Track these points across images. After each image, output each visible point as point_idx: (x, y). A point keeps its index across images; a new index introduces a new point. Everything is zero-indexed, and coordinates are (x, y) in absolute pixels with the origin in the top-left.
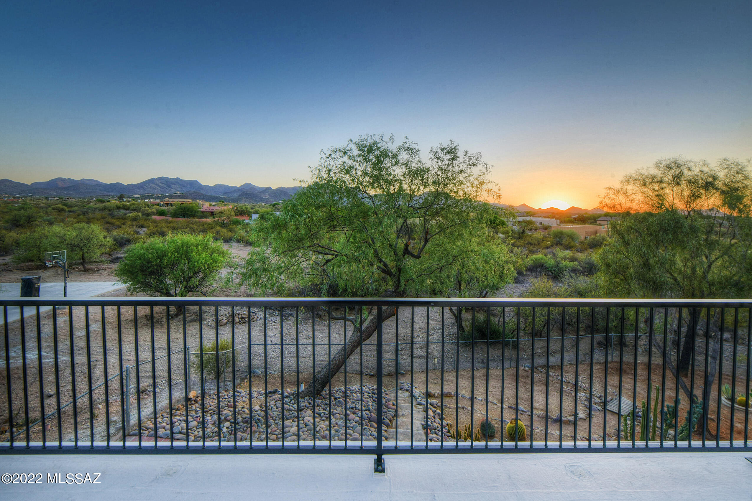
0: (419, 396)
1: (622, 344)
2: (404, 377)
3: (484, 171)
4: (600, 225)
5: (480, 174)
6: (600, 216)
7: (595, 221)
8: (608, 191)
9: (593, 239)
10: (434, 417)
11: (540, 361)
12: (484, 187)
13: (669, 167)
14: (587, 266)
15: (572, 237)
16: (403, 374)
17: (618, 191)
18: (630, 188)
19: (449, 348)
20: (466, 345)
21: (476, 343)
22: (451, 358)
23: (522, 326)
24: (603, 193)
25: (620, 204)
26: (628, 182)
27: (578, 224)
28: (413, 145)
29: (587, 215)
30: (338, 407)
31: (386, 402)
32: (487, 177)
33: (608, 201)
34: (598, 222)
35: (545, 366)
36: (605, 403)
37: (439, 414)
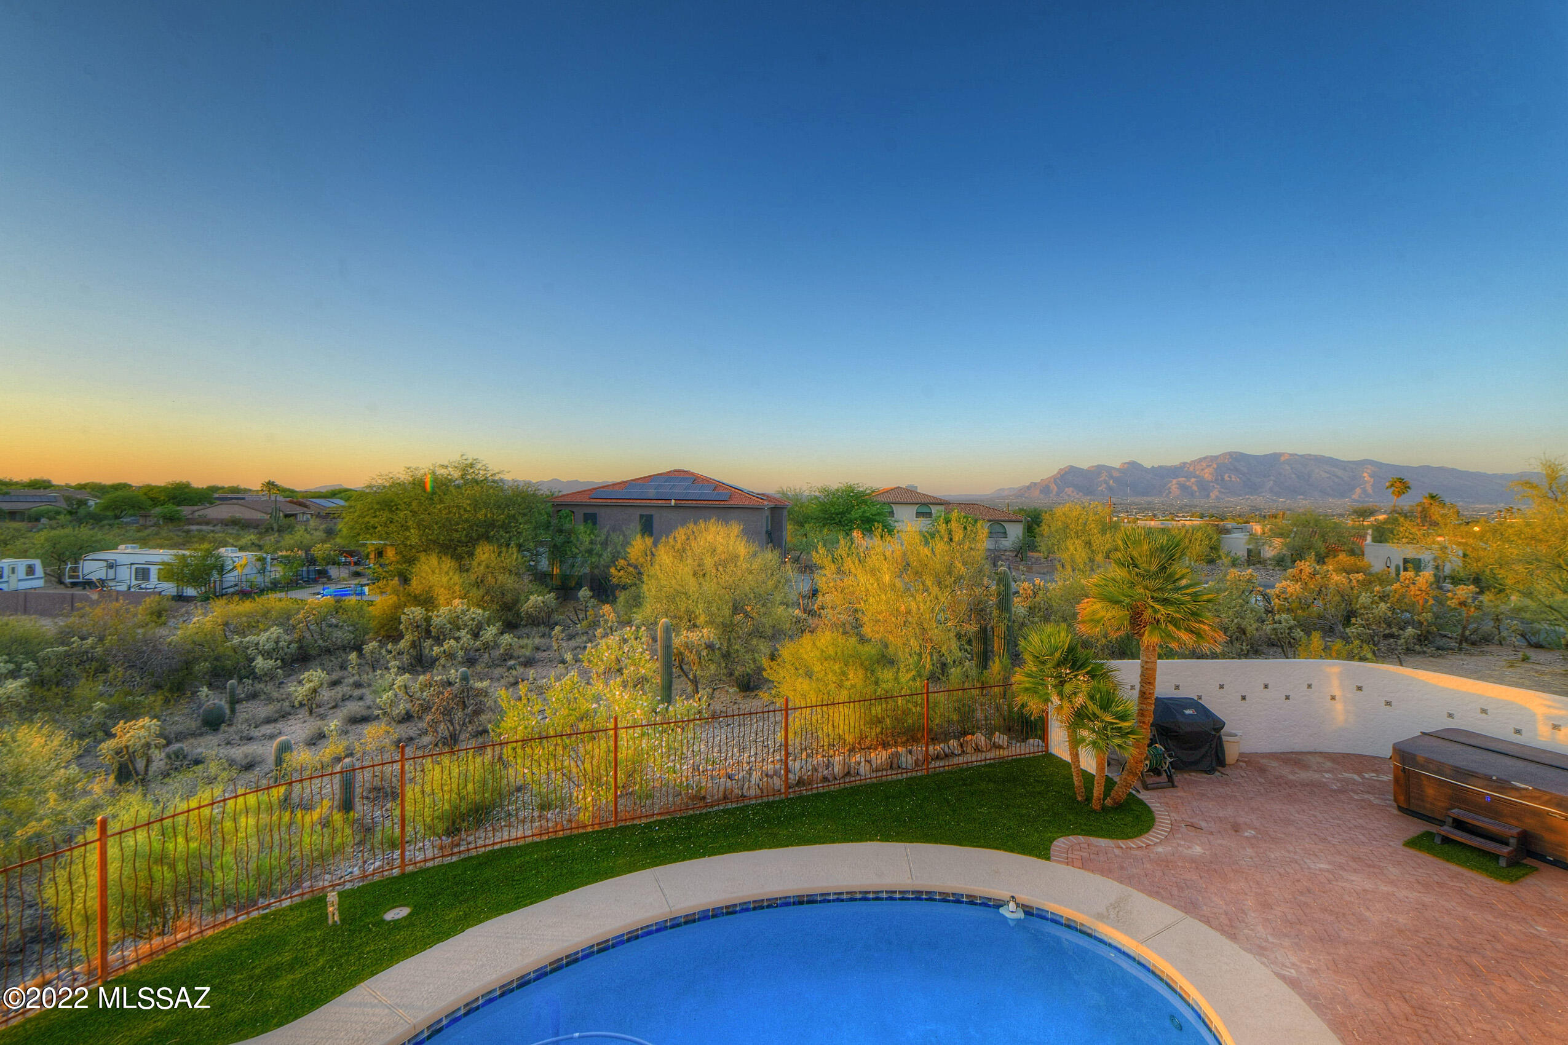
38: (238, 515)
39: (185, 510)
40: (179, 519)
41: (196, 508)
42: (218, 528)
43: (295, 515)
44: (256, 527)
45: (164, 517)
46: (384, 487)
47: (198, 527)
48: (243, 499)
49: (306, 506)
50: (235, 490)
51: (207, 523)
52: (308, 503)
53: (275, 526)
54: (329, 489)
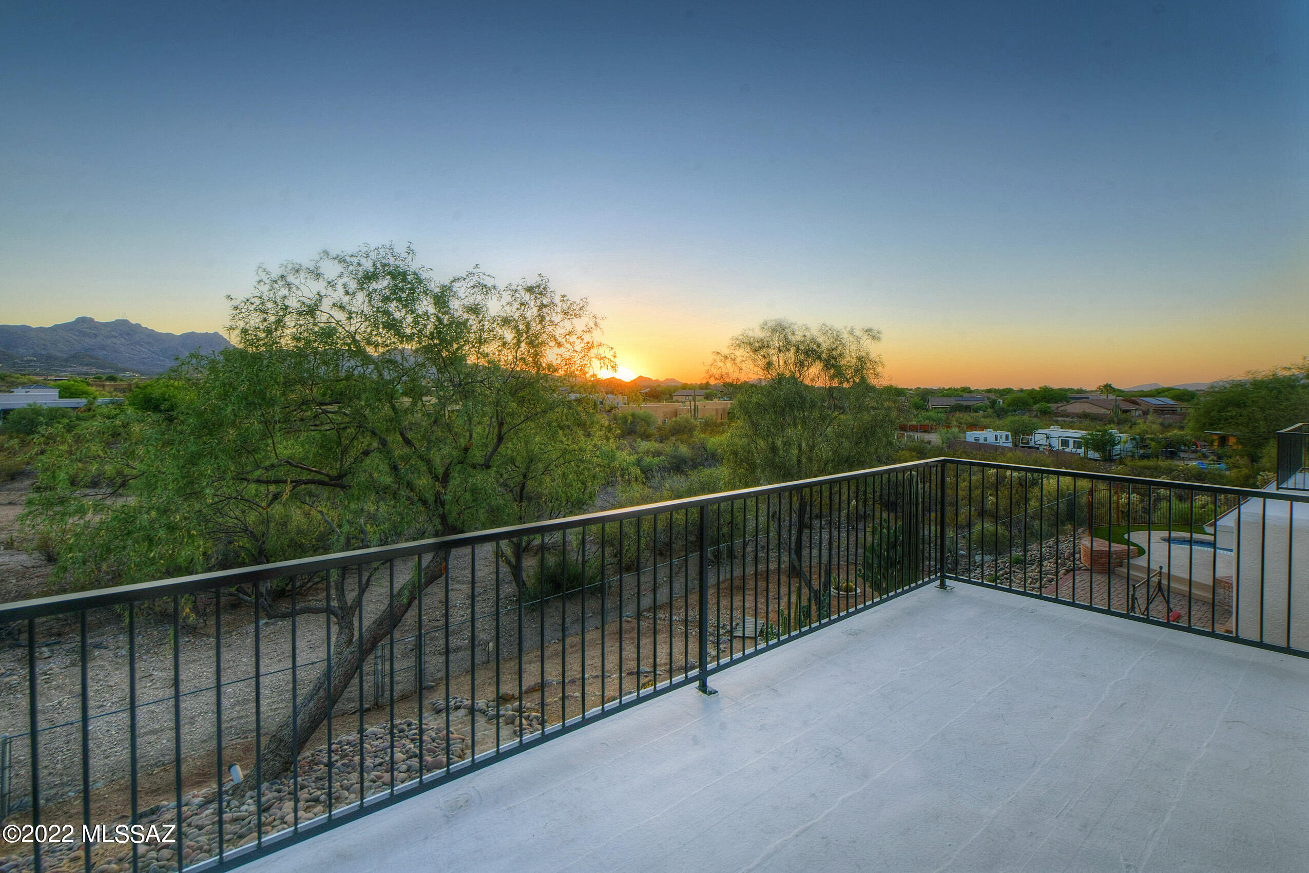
0: (488, 708)
1: (731, 554)
2: (435, 691)
3: (592, 324)
4: (677, 401)
5: (585, 329)
6: (676, 389)
7: (671, 396)
8: (715, 357)
9: (675, 422)
10: (530, 725)
11: (647, 601)
12: (593, 352)
13: (774, 330)
14: (674, 461)
15: (647, 421)
16: (433, 687)
17: (726, 357)
18: (740, 353)
19: (508, 621)
20: (532, 609)
21: (547, 602)
22: (511, 636)
23: (608, 559)
24: (710, 358)
25: (727, 374)
26: (739, 346)
27: (651, 402)
28: (484, 277)
29: (660, 389)
30: (349, 773)
31: (437, 734)
32: (597, 337)
33: (714, 371)
34: (675, 398)
35: (651, 608)
36: (731, 632)
37: (536, 717)
38: (1087, 411)
39: (1053, 406)
40: (1050, 413)
41: (1059, 405)
42: (1075, 419)
43: (1129, 411)
44: (1101, 420)
45: (1041, 411)
46: (1225, 388)
47: (1063, 419)
48: (1088, 398)
49: (1137, 404)
50: (1080, 391)
51: (1067, 416)
52: (1139, 401)
53: (1115, 419)
54: (1154, 388)
